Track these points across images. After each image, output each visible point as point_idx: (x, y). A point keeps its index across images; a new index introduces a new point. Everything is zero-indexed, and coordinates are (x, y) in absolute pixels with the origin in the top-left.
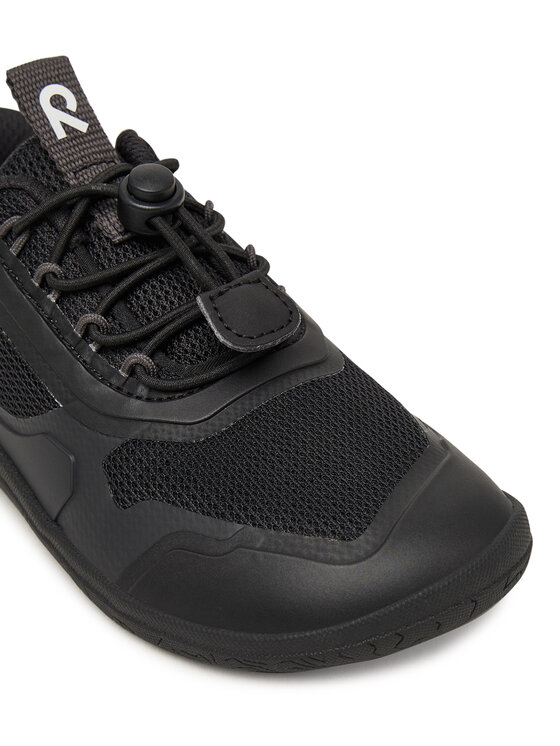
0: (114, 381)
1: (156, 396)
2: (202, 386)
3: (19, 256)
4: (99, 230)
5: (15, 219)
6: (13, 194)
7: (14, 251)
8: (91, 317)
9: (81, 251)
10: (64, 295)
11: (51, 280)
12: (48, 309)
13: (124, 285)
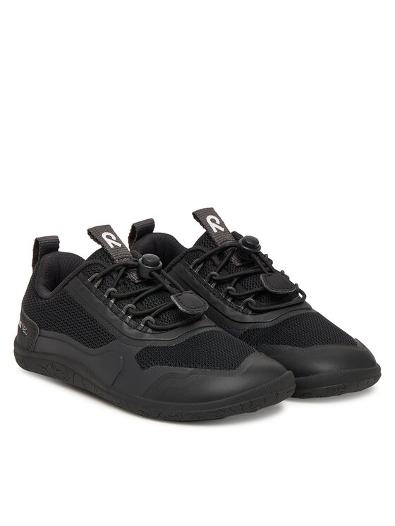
0: (138, 328)
1: (154, 332)
2: (172, 329)
3: (98, 287)
4: (129, 279)
5: (97, 274)
6: (96, 266)
7: (96, 286)
8: (130, 305)
9: (123, 286)
10: (117, 300)
11: (112, 294)
12: (111, 306)
13: (141, 296)
